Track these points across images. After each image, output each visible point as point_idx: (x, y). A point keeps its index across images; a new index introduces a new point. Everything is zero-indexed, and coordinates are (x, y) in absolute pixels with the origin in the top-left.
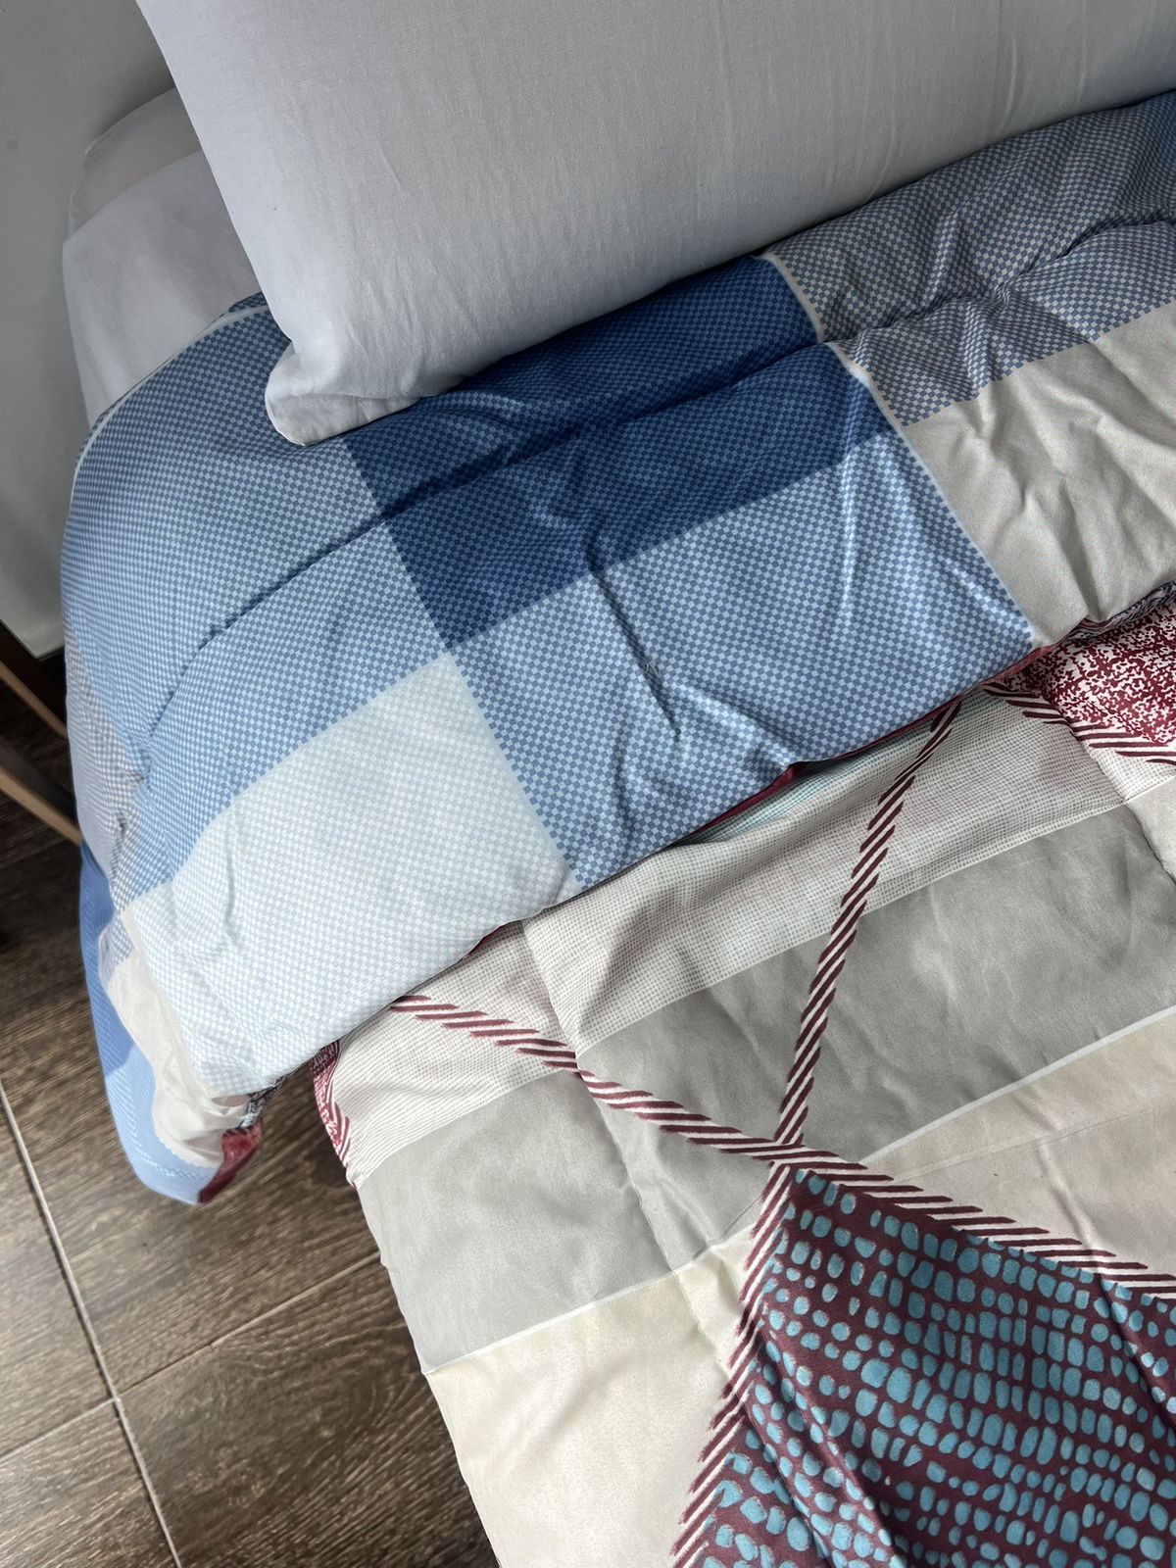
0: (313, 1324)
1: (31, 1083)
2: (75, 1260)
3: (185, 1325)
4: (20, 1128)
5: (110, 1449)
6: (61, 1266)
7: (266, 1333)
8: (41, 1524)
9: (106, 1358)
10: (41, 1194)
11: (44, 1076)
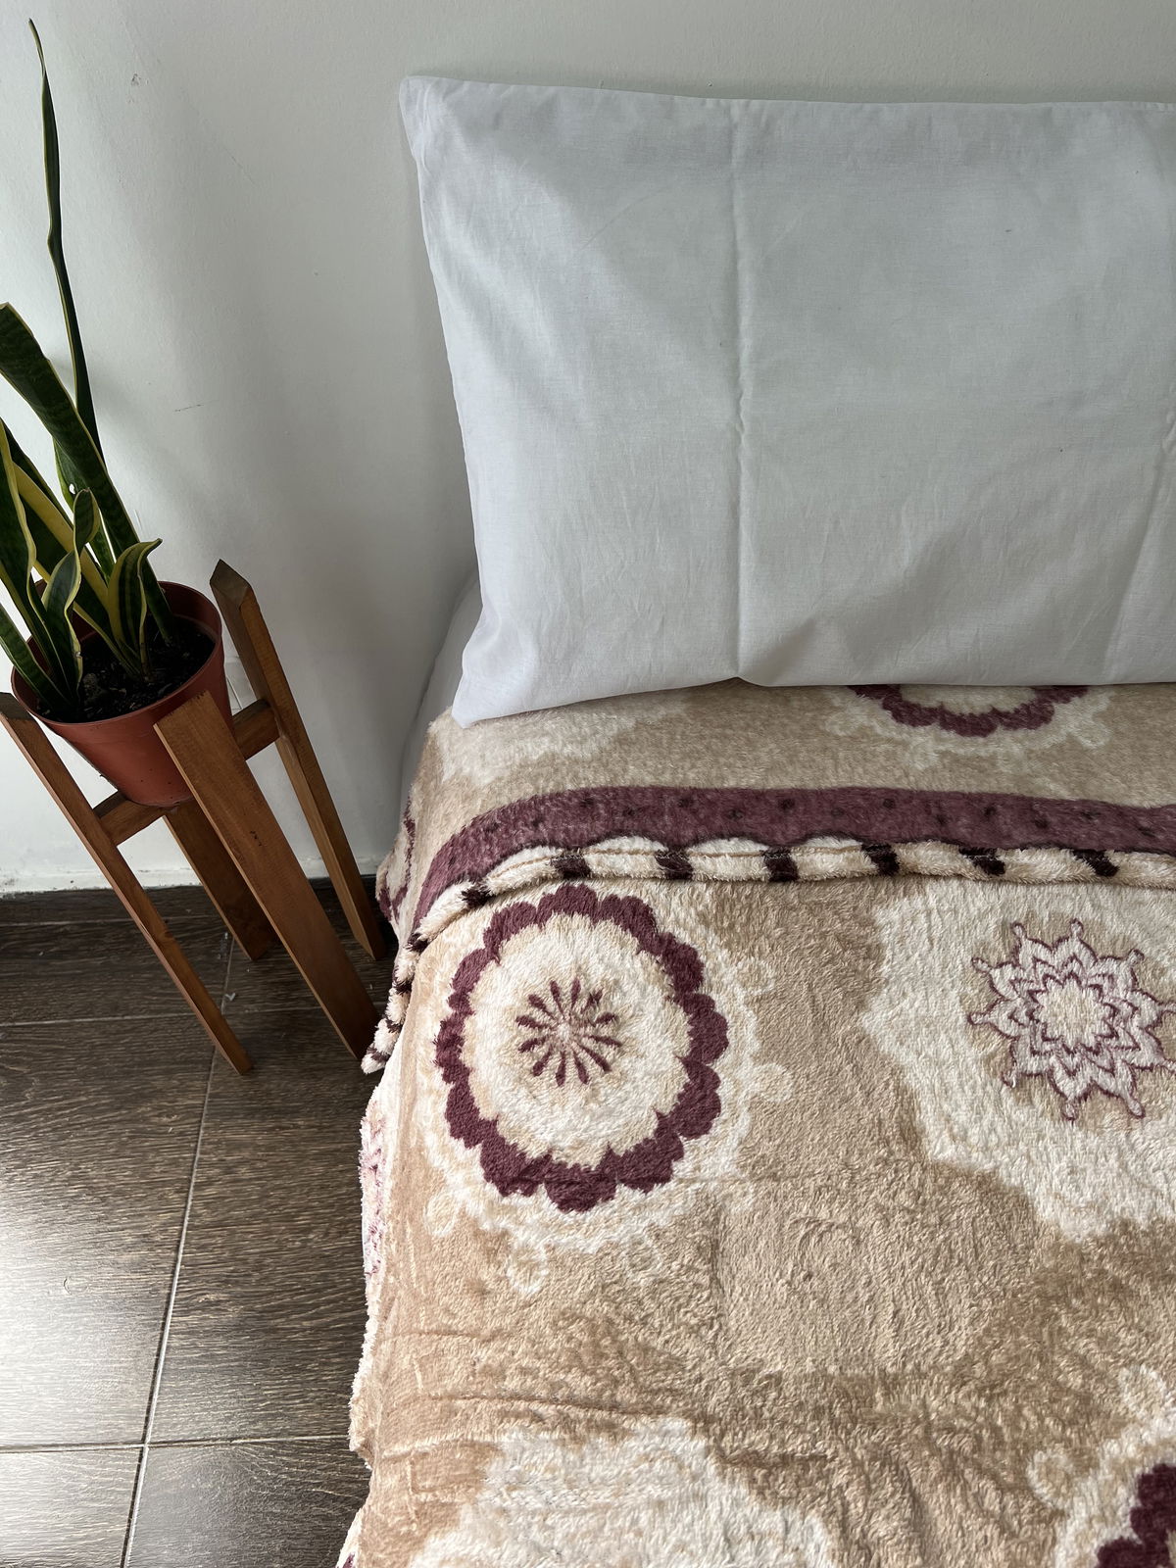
0: (313, 1466)
1: (217, 1170)
2: (176, 1319)
3: (223, 1414)
4: (195, 1198)
5: (120, 1484)
6: (165, 1319)
7: (275, 1453)
8: (45, 1517)
9: (157, 1409)
10: (180, 1256)
11: (228, 1170)
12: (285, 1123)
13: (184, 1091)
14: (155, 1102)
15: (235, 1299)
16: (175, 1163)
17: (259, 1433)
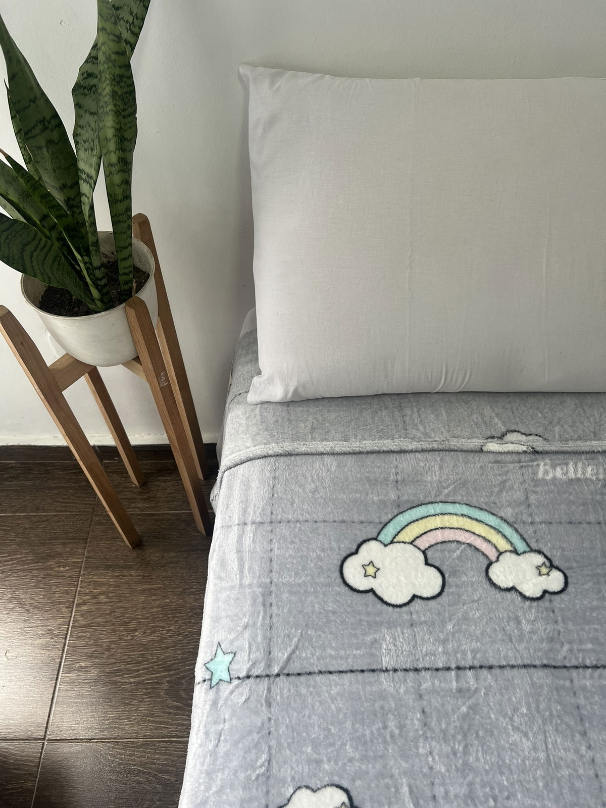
0: (133, 755)
1: (88, 597)
2: (63, 675)
3: (86, 726)
4: (75, 612)
5: (31, 761)
6: (58, 675)
7: (113, 748)
9: (52, 722)
10: (67, 642)
11: (94, 597)
12: (125, 573)
13: (72, 554)
14: (57, 559)
15: (95, 666)
16: (67, 592)
17: (105, 737)
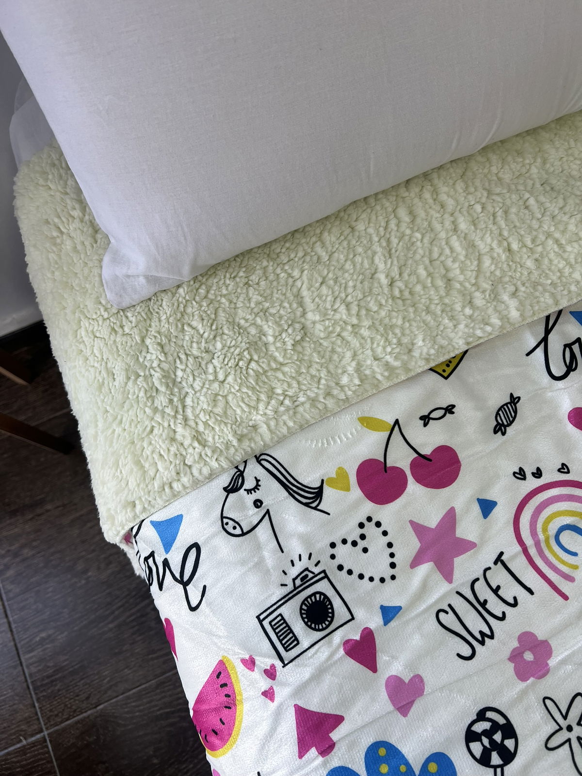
1: (9, 558)
2: (28, 656)
3: (83, 696)
5: (41, 760)
6: (20, 659)
7: (126, 704)
9: (41, 710)
10: (11, 619)
12: (38, 511)
15: (59, 630)
